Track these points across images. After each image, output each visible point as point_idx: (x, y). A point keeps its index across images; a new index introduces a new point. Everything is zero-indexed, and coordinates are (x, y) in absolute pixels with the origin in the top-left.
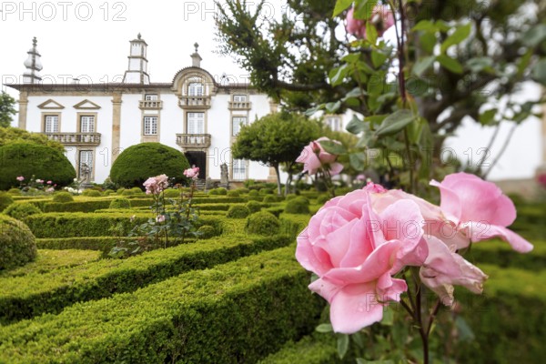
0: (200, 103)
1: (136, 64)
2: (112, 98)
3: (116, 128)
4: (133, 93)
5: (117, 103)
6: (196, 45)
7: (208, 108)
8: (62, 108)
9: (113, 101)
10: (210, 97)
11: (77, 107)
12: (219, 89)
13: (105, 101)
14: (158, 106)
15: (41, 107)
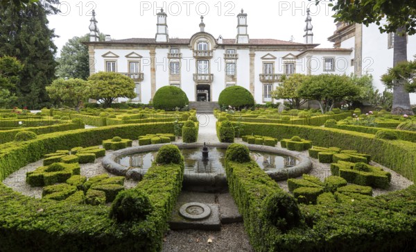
0: (207, 55)
1: (162, 29)
2: (149, 51)
3: (153, 70)
4: (163, 48)
5: (153, 54)
6: (202, 18)
7: (211, 57)
8: (118, 57)
9: (150, 53)
10: (212, 51)
11: (127, 56)
12: (218, 46)
13: (145, 53)
14: (179, 56)
15: (104, 56)
